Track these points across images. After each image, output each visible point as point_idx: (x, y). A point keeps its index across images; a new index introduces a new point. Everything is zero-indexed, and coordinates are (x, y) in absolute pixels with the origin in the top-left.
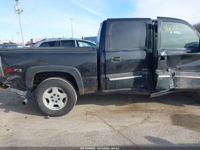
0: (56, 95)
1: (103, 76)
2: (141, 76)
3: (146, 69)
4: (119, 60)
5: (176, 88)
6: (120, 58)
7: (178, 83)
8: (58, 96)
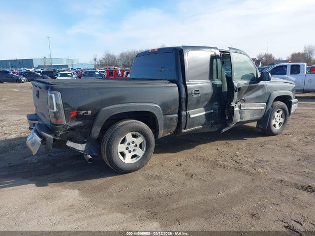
0: (131, 143)
1: (184, 113)
2: (212, 111)
3: (216, 103)
4: (199, 94)
5: (242, 120)
6: (199, 91)
7: (243, 115)
8: (133, 142)
